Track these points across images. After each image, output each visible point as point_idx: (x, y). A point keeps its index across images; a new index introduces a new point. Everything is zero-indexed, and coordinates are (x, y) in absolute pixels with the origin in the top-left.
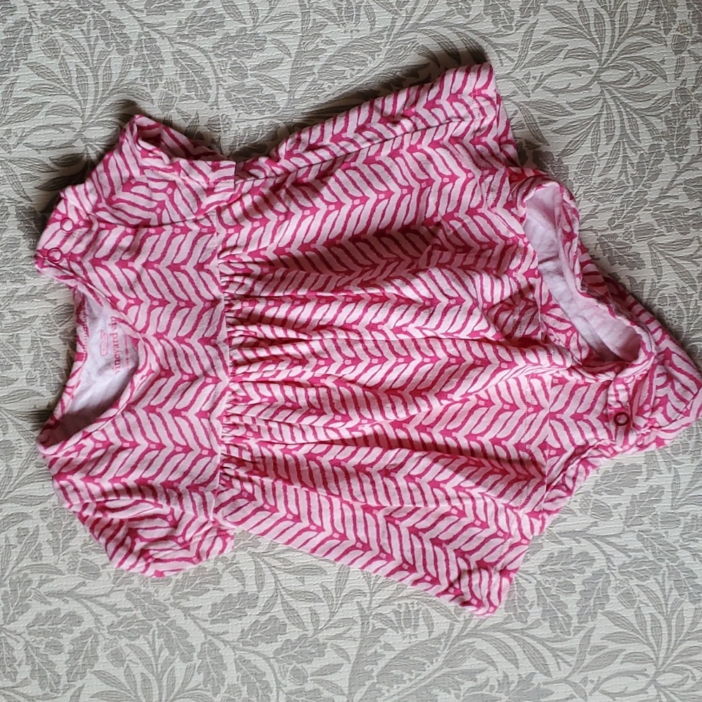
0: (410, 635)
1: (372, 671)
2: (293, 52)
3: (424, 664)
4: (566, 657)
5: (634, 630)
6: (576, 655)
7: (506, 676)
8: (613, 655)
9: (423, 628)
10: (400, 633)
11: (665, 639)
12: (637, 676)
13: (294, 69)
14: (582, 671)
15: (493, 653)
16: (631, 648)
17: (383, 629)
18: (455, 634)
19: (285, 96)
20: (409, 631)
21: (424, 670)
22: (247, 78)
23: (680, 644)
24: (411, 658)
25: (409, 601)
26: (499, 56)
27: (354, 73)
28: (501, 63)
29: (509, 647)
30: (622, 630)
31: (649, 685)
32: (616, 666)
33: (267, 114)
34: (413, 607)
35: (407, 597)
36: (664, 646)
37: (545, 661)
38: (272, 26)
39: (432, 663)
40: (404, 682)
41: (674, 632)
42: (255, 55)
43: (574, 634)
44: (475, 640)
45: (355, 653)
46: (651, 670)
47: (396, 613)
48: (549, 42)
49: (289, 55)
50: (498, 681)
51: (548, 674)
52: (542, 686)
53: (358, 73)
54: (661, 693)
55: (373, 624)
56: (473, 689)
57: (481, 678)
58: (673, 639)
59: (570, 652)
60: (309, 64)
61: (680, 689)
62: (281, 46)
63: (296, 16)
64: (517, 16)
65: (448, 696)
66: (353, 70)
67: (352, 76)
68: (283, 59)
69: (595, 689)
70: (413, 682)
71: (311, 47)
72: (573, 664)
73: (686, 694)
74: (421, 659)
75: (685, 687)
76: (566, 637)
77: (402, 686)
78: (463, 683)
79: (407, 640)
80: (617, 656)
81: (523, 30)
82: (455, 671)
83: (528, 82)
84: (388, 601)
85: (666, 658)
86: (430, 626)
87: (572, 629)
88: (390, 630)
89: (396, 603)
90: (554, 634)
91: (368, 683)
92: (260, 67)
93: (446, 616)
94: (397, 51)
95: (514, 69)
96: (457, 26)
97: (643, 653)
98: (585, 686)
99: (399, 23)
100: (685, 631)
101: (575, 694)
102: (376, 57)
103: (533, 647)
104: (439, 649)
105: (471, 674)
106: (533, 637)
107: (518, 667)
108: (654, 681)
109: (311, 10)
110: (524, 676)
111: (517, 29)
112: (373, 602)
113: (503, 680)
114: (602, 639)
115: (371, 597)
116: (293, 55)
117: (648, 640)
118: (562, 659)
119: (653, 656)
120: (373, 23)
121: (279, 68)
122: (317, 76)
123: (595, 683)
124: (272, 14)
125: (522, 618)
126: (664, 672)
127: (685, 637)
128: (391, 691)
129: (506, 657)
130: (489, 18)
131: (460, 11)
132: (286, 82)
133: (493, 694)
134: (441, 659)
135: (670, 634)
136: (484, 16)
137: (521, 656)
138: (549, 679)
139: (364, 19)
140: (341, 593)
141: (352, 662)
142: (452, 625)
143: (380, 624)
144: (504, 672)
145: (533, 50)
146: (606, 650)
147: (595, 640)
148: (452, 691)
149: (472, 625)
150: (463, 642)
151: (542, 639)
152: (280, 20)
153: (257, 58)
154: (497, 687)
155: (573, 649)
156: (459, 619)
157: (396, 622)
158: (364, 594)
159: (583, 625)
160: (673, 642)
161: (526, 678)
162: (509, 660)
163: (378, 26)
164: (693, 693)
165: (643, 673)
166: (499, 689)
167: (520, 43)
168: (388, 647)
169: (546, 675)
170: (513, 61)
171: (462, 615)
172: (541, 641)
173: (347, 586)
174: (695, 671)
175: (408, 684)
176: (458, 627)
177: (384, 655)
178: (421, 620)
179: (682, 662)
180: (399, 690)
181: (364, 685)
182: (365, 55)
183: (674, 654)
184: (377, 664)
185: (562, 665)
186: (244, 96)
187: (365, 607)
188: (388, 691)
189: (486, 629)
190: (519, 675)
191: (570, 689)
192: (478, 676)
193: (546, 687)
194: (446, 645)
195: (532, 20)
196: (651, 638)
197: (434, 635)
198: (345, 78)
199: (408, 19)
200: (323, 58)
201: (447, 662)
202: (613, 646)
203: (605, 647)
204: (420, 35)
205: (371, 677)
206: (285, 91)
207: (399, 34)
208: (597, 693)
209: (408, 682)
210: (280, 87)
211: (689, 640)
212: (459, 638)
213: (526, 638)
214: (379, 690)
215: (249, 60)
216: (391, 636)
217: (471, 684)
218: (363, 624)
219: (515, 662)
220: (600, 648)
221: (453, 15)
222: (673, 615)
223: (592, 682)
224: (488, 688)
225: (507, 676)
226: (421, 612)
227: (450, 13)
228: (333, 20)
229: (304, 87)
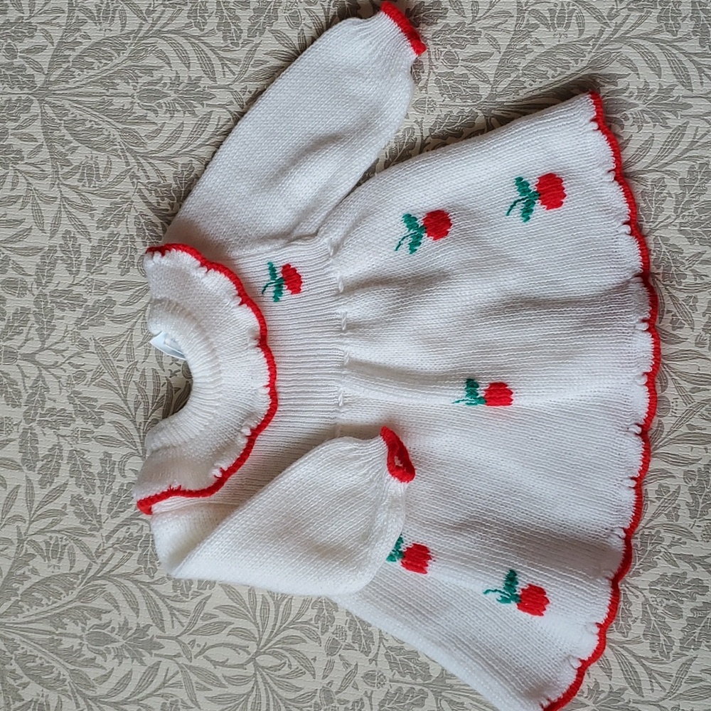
0: (54, 566)
1: (18, 589)
2: (56, 42)
3: (62, 594)
4: (180, 617)
5: (245, 607)
6: (190, 617)
7: (126, 623)
8: (222, 626)
9: (65, 563)
10: (47, 562)
11: (271, 623)
12: (240, 651)
13: (53, 56)
14: (191, 634)
15: (120, 598)
16: (240, 623)
17: (33, 555)
18: (91, 574)
19: (43, 78)
20: (54, 562)
21: (60, 599)
22: (16, 58)
23: (284, 630)
24: (52, 586)
25: (59, 536)
26: (223, 68)
27: (101, 65)
28: (224, 74)
29: (134, 596)
30: (234, 604)
31: (248, 662)
32: (222, 637)
33: (26, 91)
34: (61, 541)
35: (59, 531)
36: (269, 629)
37: (161, 616)
38: (44, 18)
39: (68, 595)
40: (43, 606)
41: (280, 618)
42: (26, 40)
43: (192, 598)
44: (107, 582)
45: (8, 570)
46: (253, 648)
47: (47, 543)
48: (268, 62)
49: (52, 43)
50: (119, 624)
51: (162, 629)
52: (155, 639)
53: (104, 66)
54: (257, 673)
55: (26, 548)
56: (98, 626)
57: (105, 618)
58: (278, 624)
59: (185, 613)
60: (67, 53)
61: (276, 673)
62: (48, 36)
63: (63, 12)
64: (245, 35)
65: (76, 627)
66: (101, 63)
67: (99, 67)
68: (47, 46)
69: (200, 653)
70: (50, 607)
71: (70, 40)
72: (186, 625)
73: (281, 679)
74: (60, 589)
75: (280, 673)
76: (184, 599)
77: (41, 609)
78: (90, 619)
79: (51, 569)
80: (226, 627)
81: (247, 48)
82: (85, 607)
83: (244, 95)
84: (41, 532)
85: (268, 641)
86: (73, 562)
87: (190, 593)
88: (39, 557)
89: (49, 534)
90: (175, 594)
91: (13, 599)
92: (28, 51)
93: (87, 556)
94: (139, 52)
95: (234, 81)
96: (193, 37)
97: (249, 631)
98: (192, 648)
99: (145, 28)
100: (290, 619)
101: (182, 653)
102: (121, 55)
103: (155, 601)
104: (75, 583)
105: (98, 613)
106: (156, 592)
107: (138, 616)
108: (253, 659)
109: (77, 9)
110: (142, 626)
111: (242, 47)
112: (30, 529)
113: (123, 625)
114: (214, 608)
115: (30, 524)
116: (55, 44)
117: (255, 619)
118: (177, 618)
119: (257, 636)
120: (124, 25)
121: (43, 53)
122: (71, 64)
123: (201, 647)
124: (45, 8)
125: (151, 572)
126: (264, 653)
127: (288, 624)
128: (30, 610)
129: (130, 605)
130: (220, 34)
131: (197, 25)
132: (45, 66)
133: (113, 635)
134: (75, 593)
135: (276, 619)
136: (217, 31)
137: (143, 607)
138: (163, 634)
139: (117, 21)
140: (6, 515)
141: (4, 577)
142: (90, 565)
143: (32, 550)
144: (125, 618)
145: (253, 67)
146: (216, 620)
147: (209, 608)
148: (80, 624)
149: (106, 569)
150: (96, 582)
151: (163, 595)
152: (50, 13)
153: (27, 43)
154: (117, 630)
155: (188, 612)
156: (97, 561)
157: (45, 551)
158: (24, 520)
159: (201, 591)
160: (277, 627)
161: (143, 627)
162: (132, 608)
163: (128, 29)
164: (287, 680)
165: (244, 648)
166: (118, 632)
167: (242, 59)
168: (34, 571)
169: (160, 629)
170: (234, 74)
171: (101, 558)
172: (162, 597)
173: (12, 510)
174: (292, 659)
175: (45, 608)
176: (95, 568)
177: (30, 578)
178: (66, 554)
179: (282, 648)
180: (37, 611)
181: (10, 600)
182: (113, 52)
183: (277, 639)
184: (23, 584)
185: (176, 623)
186: (11, 73)
187: (23, 532)
188: (28, 610)
189: (117, 576)
190: (138, 624)
191: (179, 647)
192: (103, 616)
193: (158, 640)
194: (82, 581)
195: (256, 41)
196: (258, 618)
197: (74, 570)
198: (93, 69)
199: (153, 25)
200: (79, 49)
201: (79, 597)
202: (223, 617)
203: (215, 616)
204: (160, 41)
205: (16, 595)
206: (44, 73)
207: (144, 37)
208: (201, 657)
209: (45, 606)
210: (40, 70)
211: (292, 628)
212: (94, 578)
213: (150, 592)
214: (21, 607)
215: (20, 44)
216: (38, 562)
217: (96, 622)
218: (18, 546)
219: (136, 611)
220: (213, 616)
221: (191, 27)
222: (282, 601)
223: (199, 646)
224: (109, 628)
225: (128, 623)
226: (67, 548)
227: (188, 25)
228: (92, 18)
229: (59, 72)
